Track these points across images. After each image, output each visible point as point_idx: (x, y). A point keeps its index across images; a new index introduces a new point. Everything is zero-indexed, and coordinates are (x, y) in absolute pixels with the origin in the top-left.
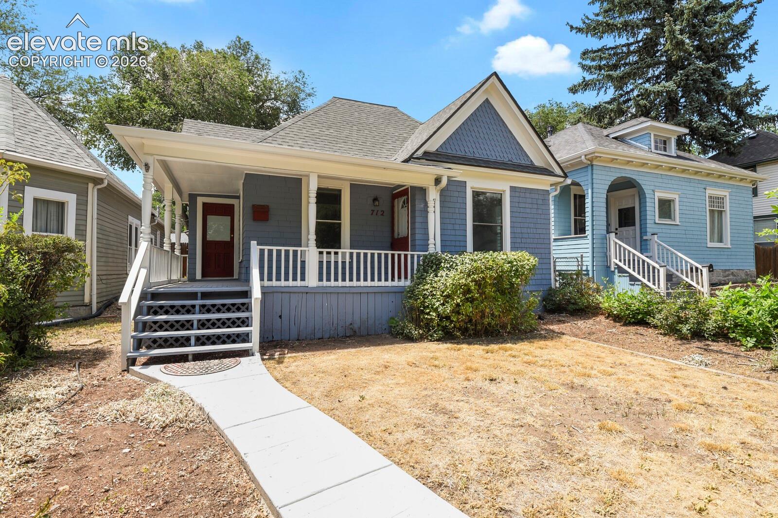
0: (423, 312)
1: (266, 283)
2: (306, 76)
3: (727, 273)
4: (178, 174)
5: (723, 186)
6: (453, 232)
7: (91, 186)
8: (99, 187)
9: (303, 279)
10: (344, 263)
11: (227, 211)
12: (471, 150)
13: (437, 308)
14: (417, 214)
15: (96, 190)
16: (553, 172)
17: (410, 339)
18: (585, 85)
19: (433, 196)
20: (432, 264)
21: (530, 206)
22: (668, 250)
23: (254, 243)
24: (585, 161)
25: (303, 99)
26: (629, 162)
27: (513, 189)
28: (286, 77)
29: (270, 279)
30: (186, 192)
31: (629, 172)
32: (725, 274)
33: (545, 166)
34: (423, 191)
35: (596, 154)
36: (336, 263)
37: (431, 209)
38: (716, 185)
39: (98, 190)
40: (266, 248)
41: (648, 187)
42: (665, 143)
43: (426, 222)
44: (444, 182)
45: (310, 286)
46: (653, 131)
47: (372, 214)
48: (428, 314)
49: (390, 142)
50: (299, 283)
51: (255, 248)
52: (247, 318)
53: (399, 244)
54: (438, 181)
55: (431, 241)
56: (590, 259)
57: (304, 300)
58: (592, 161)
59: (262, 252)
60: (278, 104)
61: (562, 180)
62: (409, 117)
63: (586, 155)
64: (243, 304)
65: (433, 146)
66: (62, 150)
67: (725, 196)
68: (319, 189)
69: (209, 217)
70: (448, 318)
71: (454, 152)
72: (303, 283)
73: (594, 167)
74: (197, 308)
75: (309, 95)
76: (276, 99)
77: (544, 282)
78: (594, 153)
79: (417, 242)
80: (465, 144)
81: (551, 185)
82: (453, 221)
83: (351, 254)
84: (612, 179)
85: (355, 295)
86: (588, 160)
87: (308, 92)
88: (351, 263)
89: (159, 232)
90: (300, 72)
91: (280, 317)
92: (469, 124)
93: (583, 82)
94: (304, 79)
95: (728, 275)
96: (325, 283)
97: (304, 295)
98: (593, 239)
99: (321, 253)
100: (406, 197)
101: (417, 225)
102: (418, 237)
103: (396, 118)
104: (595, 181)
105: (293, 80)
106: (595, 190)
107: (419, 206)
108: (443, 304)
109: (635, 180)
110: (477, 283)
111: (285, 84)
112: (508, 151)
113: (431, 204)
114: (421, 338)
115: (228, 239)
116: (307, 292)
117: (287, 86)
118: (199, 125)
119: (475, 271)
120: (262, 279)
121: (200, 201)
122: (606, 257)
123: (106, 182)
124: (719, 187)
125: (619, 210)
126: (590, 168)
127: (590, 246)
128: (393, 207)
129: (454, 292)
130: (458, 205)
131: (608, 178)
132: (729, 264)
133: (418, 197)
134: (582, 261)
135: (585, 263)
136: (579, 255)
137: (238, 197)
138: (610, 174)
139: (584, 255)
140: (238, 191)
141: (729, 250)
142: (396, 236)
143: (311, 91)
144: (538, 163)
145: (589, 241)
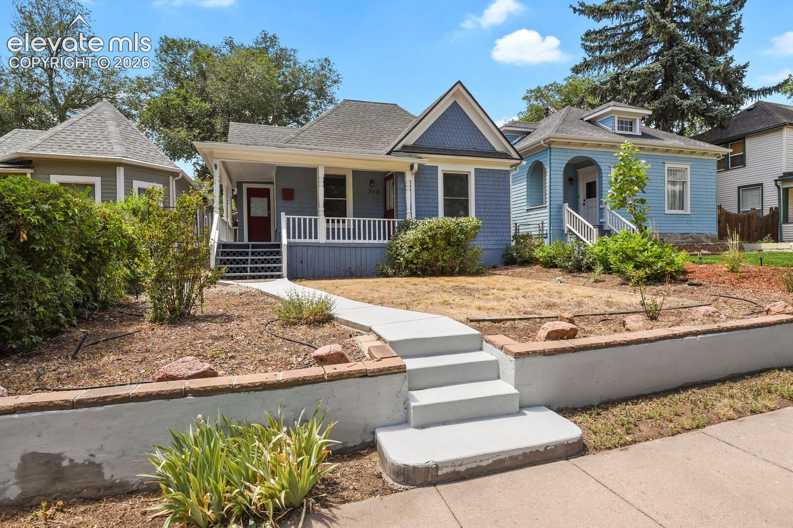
0: (396, 259)
1: (292, 240)
2: (331, 64)
3: (685, 236)
4: (230, 168)
5: (685, 160)
6: (427, 205)
7: (171, 178)
8: (176, 178)
9: (316, 237)
10: (349, 229)
11: (265, 193)
12: (442, 142)
13: (404, 255)
14: (399, 192)
15: (174, 181)
16: (510, 156)
17: (386, 275)
18: (586, 66)
19: (410, 178)
20: (405, 226)
21: (492, 183)
22: (616, 216)
23: (283, 214)
24: (544, 145)
25: (329, 86)
26: (584, 144)
27: (477, 171)
28: (312, 65)
29: (294, 237)
30: (235, 180)
31: (586, 152)
32: (683, 237)
33: (505, 151)
34: (402, 174)
35: (551, 140)
36: (344, 229)
37: (408, 188)
38: (677, 160)
39: (176, 181)
40: (291, 217)
41: (604, 164)
42: (631, 123)
43: (405, 198)
44: (416, 167)
45: (321, 242)
46: (617, 114)
47: (370, 193)
48: (399, 260)
49: (385, 136)
50: (313, 240)
51: (284, 217)
52: (280, 267)
53: (389, 214)
54: (412, 167)
55: (408, 211)
56: (548, 225)
57: (317, 251)
58: (550, 145)
59: (288, 219)
60: (307, 93)
61: (518, 162)
62: (406, 112)
63: (544, 140)
64: (278, 259)
65: (411, 140)
66: (152, 154)
67: (687, 169)
68: (325, 175)
69: (252, 198)
70: (412, 262)
71: (428, 145)
72: (316, 241)
73: (552, 150)
74: (249, 261)
75: (335, 82)
76: (304, 87)
77: (505, 242)
78: (549, 138)
79: (399, 213)
80: (436, 138)
81: (511, 166)
82: (427, 197)
83: (354, 221)
84: (569, 159)
85: (352, 249)
86: (547, 143)
87: (334, 78)
88: (354, 229)
89: (210, 214)
90: (326, 60)
91: (301, 262)
92: (440, 122)
93: (584, 63)
94: (330, 67)
95: (687, 238)
96: (331, 241)
97: (317, 248)
98: (550, 208)
99: (328, 221)
100: (392, 180)
101: (399, 200)
102: (399, 208)
103: (394, 114)
104: (552, 161)
105: (319, 68)
106: (552, 169)
107: (400, 186)
108: (408, 253)
109: (591, 158)
110: (430, 237)
111: (312, 72)
112: (473, 141)
113: (408, 184)
114: (395, 275)
115: (266, 215)
116: (318, 246)
117: (314, 74)
118: (241, 126)
119: (431, 229)
120: (288, 237)
121: (245, 187)
122: (561, 221)
123: (181, 175)
124: (678, 161)
125: (587, 184)
126: (548, 150)
127: (548, 214)
128: (385, 187)
129: (415, 244)
130: (431, 184)
131: (565, 158)
132: (689, 228)
133: (399, 179)
134: (543, 227)
135: (545, 228)
136: (540, 222)
137: (272, 183)
138: (567, 154)
139: (545, 222)
140: (272, 179)
141: (689, 216)
142: (388, 209)
143: (336, 78)
144: (498, 149)
145: (547, 210)
